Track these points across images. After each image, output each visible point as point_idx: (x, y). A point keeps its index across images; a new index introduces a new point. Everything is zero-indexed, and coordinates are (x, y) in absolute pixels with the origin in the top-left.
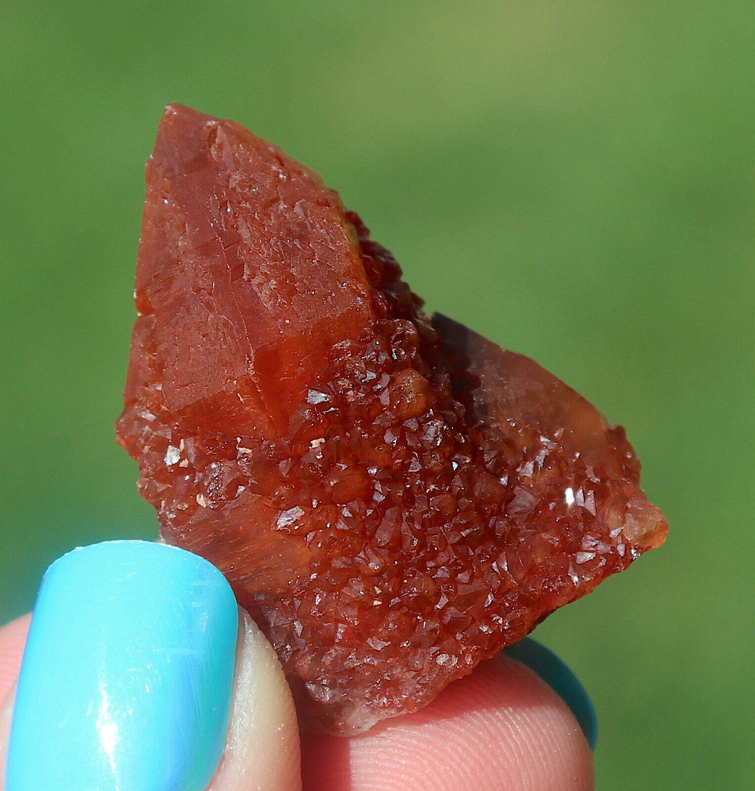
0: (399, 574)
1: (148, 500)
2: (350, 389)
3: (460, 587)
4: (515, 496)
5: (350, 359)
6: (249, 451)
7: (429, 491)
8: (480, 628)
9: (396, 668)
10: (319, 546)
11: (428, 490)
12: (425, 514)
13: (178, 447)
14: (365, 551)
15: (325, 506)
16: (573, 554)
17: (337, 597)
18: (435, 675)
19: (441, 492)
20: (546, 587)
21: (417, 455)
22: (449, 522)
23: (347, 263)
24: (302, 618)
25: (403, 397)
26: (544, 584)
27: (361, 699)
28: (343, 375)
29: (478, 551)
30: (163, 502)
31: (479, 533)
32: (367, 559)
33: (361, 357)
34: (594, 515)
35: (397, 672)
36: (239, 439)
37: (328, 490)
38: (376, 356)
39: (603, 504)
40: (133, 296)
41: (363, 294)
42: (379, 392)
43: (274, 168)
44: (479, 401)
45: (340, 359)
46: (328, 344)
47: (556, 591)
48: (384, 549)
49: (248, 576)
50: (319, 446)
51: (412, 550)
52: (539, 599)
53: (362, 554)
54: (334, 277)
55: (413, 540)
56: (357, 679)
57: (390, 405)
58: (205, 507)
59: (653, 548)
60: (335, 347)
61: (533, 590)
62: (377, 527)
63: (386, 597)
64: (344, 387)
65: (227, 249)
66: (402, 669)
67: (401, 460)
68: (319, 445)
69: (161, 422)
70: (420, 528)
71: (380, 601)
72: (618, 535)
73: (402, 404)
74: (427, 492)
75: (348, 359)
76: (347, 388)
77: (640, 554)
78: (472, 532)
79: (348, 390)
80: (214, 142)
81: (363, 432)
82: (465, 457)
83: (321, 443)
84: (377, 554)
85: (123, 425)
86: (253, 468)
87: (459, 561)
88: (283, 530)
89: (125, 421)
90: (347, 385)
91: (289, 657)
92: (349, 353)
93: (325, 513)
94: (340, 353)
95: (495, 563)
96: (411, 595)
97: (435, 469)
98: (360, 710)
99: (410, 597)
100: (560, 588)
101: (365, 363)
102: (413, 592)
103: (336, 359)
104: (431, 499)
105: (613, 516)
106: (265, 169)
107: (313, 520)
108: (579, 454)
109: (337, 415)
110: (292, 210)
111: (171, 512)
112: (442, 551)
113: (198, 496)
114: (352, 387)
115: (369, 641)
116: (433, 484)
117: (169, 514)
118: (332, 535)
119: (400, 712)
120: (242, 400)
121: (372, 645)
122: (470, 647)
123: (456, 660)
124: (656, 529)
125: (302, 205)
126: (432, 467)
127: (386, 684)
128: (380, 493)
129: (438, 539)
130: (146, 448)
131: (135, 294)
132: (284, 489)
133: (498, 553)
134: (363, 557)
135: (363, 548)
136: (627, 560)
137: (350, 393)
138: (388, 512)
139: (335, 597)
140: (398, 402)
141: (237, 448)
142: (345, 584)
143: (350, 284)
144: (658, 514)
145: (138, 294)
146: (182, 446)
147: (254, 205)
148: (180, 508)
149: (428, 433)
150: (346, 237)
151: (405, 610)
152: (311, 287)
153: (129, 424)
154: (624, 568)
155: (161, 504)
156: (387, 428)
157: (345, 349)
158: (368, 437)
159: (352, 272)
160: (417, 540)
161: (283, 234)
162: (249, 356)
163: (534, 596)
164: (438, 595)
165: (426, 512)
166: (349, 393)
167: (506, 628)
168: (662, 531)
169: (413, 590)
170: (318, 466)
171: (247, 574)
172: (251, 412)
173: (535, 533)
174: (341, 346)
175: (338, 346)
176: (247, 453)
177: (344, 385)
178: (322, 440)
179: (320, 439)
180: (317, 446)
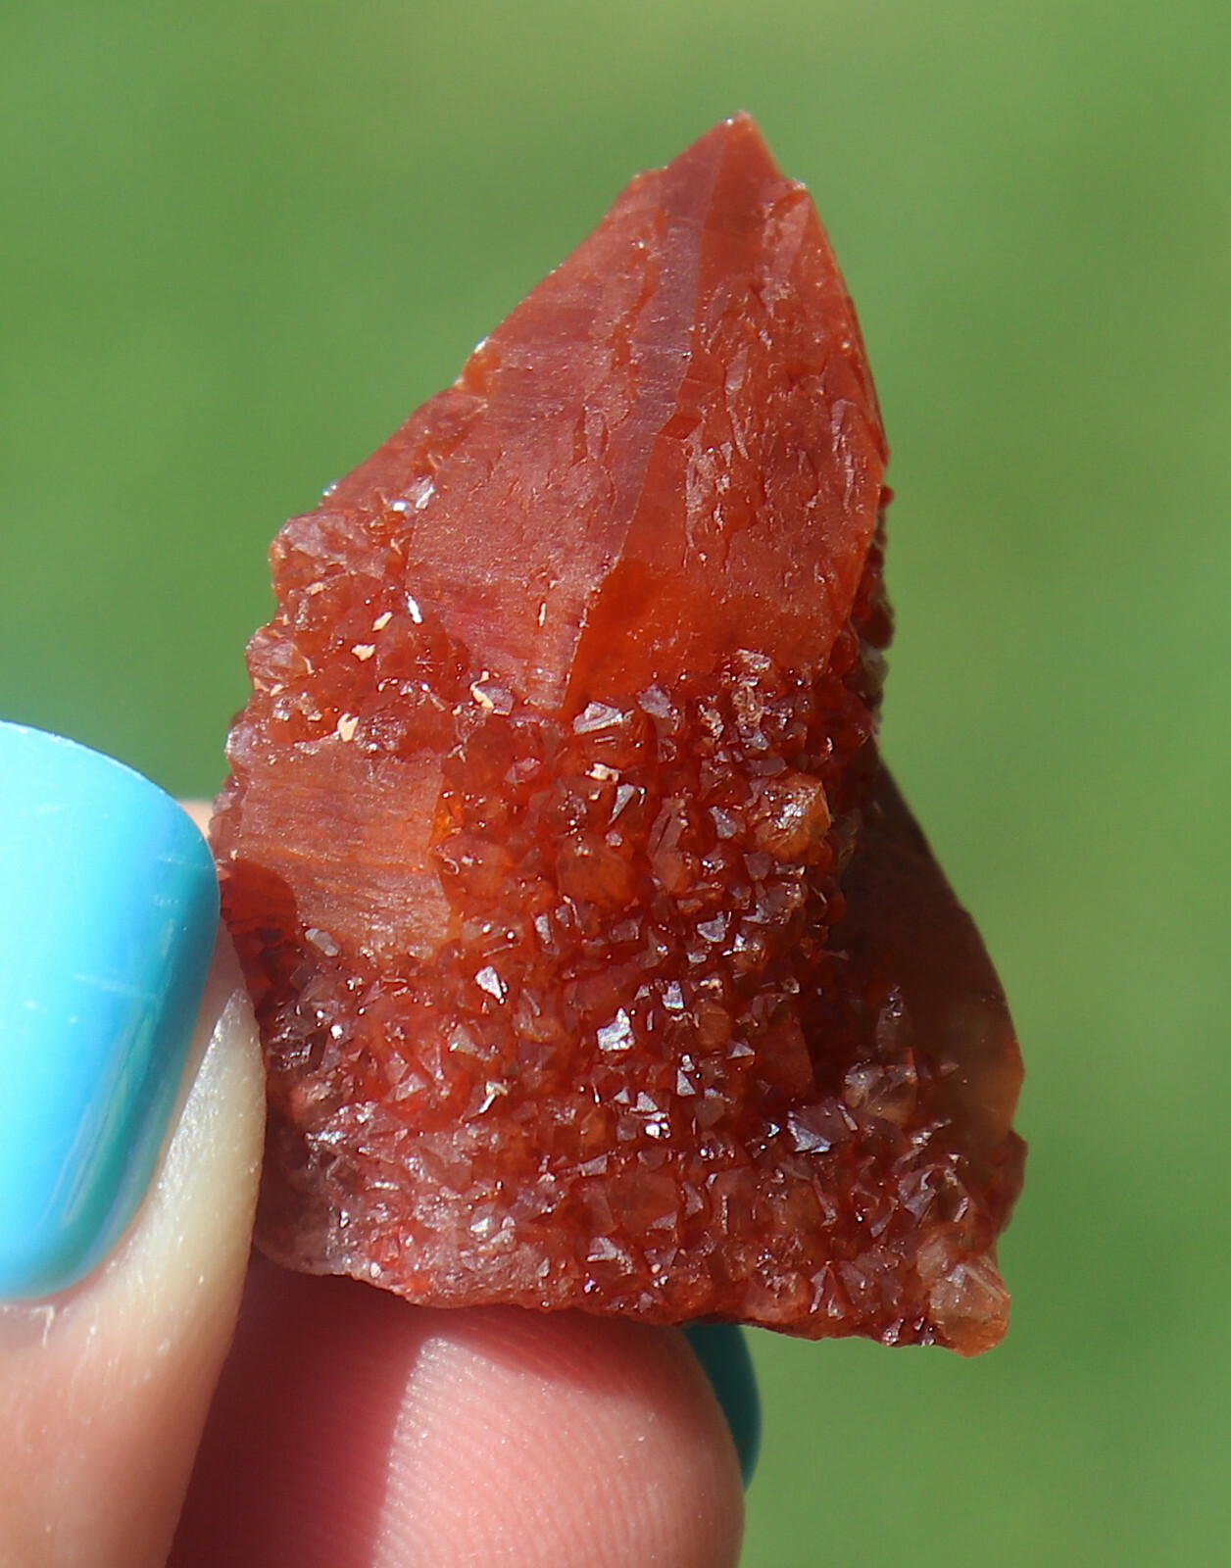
5: (749, 690)
6: (488, 704)
8: (619, 1252)
10: (484, 929)
11: (707, 982)
15: (539, 879)
20: (764, 1273)
21: (730, 916)
26: (765, 1265)
28: (720, 706)
29: (705, 1136)
31: (725, 1110)
34: (910, 1228)
36: (486, 676)
37: (565, 857)
38: (790, 718)
40: (475, 346)
42: (752, 777)
45: (733, 679)
46: (734, 641)
47: (774, 1290)
50: (602, 780)
52: (738, 1283)
54: (817, 549)
57: (751, 808)
58: (344, 741)
59: (957, 1352)
60: (741, 654)
61: (742, 1259)
63: (518, 1091)
64: (708, 725)
67: (703, 905)
68: (604, 778)
70: (650, 1029)
71: (504, 1086)
74: (703, 984)
75: (746, 689)
76: (710, 730)
77: (932, 1342)
78: (719, 1099)
79: (711, 735)
81: (683, 813)
82: (793, 981)
83: (609, 777)
86: (477, 735)
88: (446, 862)
90: (714, 724)
92: (754, 680)
94: (739, 669)
95: (715, 1176)
96: (558, 1117)
100: (784, 1290)
101: (764, 715)
102: (567, 1114)
103: (729, 674)
104: (699, 1001)
105: (936, 1252)
113: (346, 716)
114: (720, 734)
116: (719, 979)
118: (517, 928)
119: (393, 1284)
120: (542, 618)
123: (544, 1271)
124: (984, 1323)
125: (847, 410)
127: (408, 1224)
130: (319, 585)
131: (480, 347)
132: (496, 803)
140: (769, 814)
141: (473, 687)
145: (486, 350)
146: (382, 622)
148: (303, 712)
151: (530, 1130)
156: (720, 840)
157: (754, 669)
158: (683, 827)
161: (789, 427)
162: (609, 559)
163: (737, 1270)
164: (594, 1150)
165: (677, 1013)
167: (654, 1283)
168: (990, 1337)
169: (569, 1112)
170: (578, 808)
172: (540, 648)
174: (751, 660)
175: (746, 655)
176: (483, 705)
177: (709, 722)
178: (615, 775)
179: (613, 771)
180: (599, 778)
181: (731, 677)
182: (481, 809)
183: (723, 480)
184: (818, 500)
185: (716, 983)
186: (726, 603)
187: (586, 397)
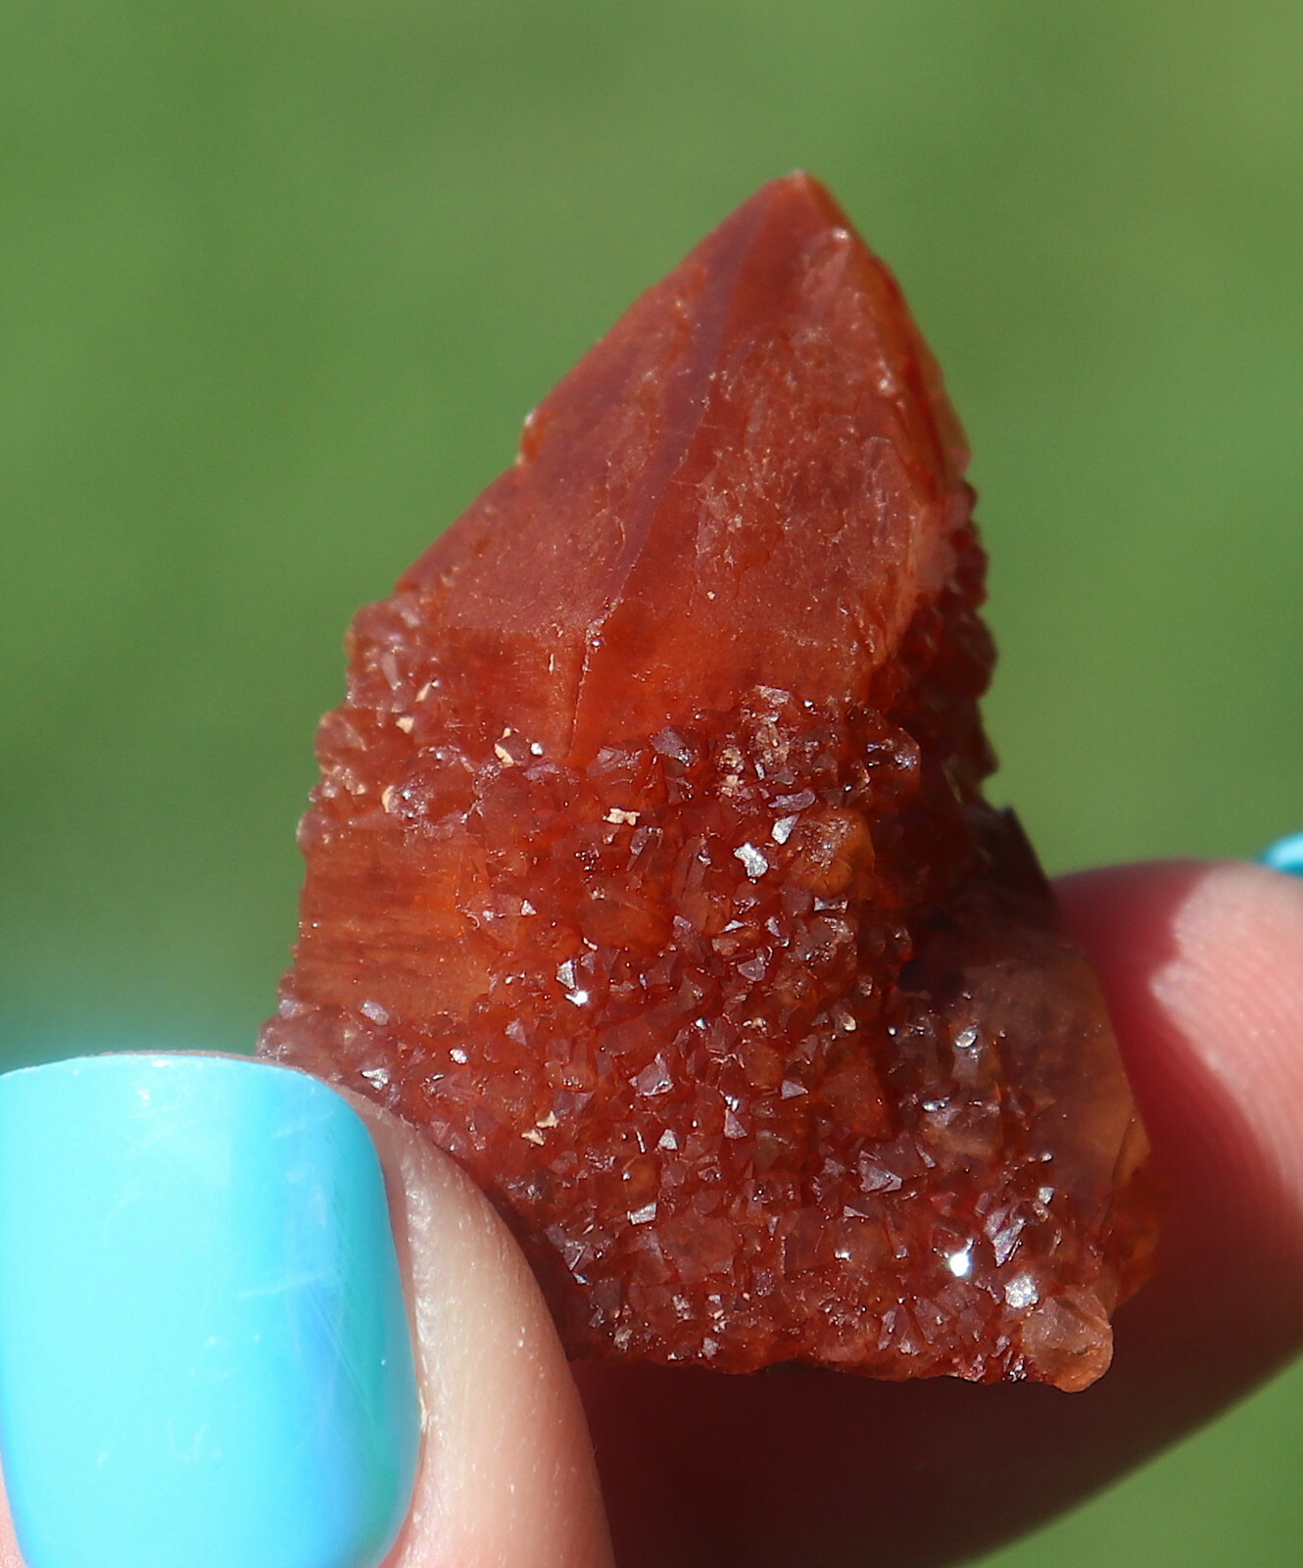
0: (606, 1121)
2: (736, 773)
3: (689, 1211)
5: (770, 725)
6: (507, 759)
7: (749, 1025)
8: (675, 1299)
11: (749, 1022)
12: (718, 1058)
13: (416, 692)
17: (480, 1085)
19: (768, 1041)
20: (827, 1310)
21: (771, 954)
25: (812, 845)
26: (827, 1303)
28: (740, 743)
29: (762, 1179)
31: (781, 1150)
36: (507, 732)
37: (582, 902)
39: (1024, 1258)
40: (524, 421)
42: (782, 812)
45: (754, 715)
46: (753, 678)
48: (609, 1062)
50: (617, 824)
53: (566, 1044)
54: (840, 583)
55: (666, 1081)
57: (783, 844)
58: (386, 812)
60: (759, 690)
61: (803, 1299)
63: (556, 1138)
64: (729, 762)
67: (738, 945)
68: (621, 822)
70: (691, 1071)
71: (544, 1139)
73: (803, 856)
74: (745, 1024)
75: (767, 724)
76: (732, 768)
77: (1024, 1374)
78: (773, 1140)
79: (731, 771)
81: (704, 852)
82: (849, 1018)
83: (625, 821)
86: (493, 789)
87: (716, 1169)
88: (470, 918)
90: (735, 762)
92: (774, 716)
93: (552, 936)
94: (762, 705)
95: (777, 1217)
96: (598, 1165)
97: (785, 998)
99: (595, 1167)
100: (849, 1328)
101: (790, 750)
102: (607, 1162)
103: (748, 711)
104: (743, 1041)
105: (1026, 1286)
106: (865, 357)
108: (1050, 1157)
109: (683, 796)
110: (858, 441)
111: (332, 786)
113: (390, 788)
114: (743, 772)
116: (763, 1018)
117: (328, 787)
120: (551, 668)
125: (879, 446)
126: (781, 992)
128: (667, 970)
129: (711, 1112)
131: (529, 418)
132: (516, 855)
137: (732, 779)
139: (477, 1083)
140: (799, 850)
141: (495, 745)
145: (533, 422)
146: (423, 694)
148: (348, 788)
149: (816, 934)
151: (574, 1182)
154: (981, 1378)
155: (332, 768)
156: (749, 877)
157: (772, 704)
158: (709, 866)
159: (877, 599)
160: (672, 1086)
162: (608, 603)
163: (800, 1312)
164: (644, 1199)
165: (721, 1055)
166: (729, 777)
167: (716, 1329)
169: (609, 1159)
170: (593, 851)
172: (551, 698)
174: (769, 695)
175: (764, 691)
176: (504, 760)
177: (730, 760)
178: (632, 818)
179: (628, 814)
180: (615, 822)
181: (751, 714)
182: (502, 862)
183: (736, 520)
184: (843, 535)
185: (759, 1022)
186: (737, 639)
187: (610, 453)
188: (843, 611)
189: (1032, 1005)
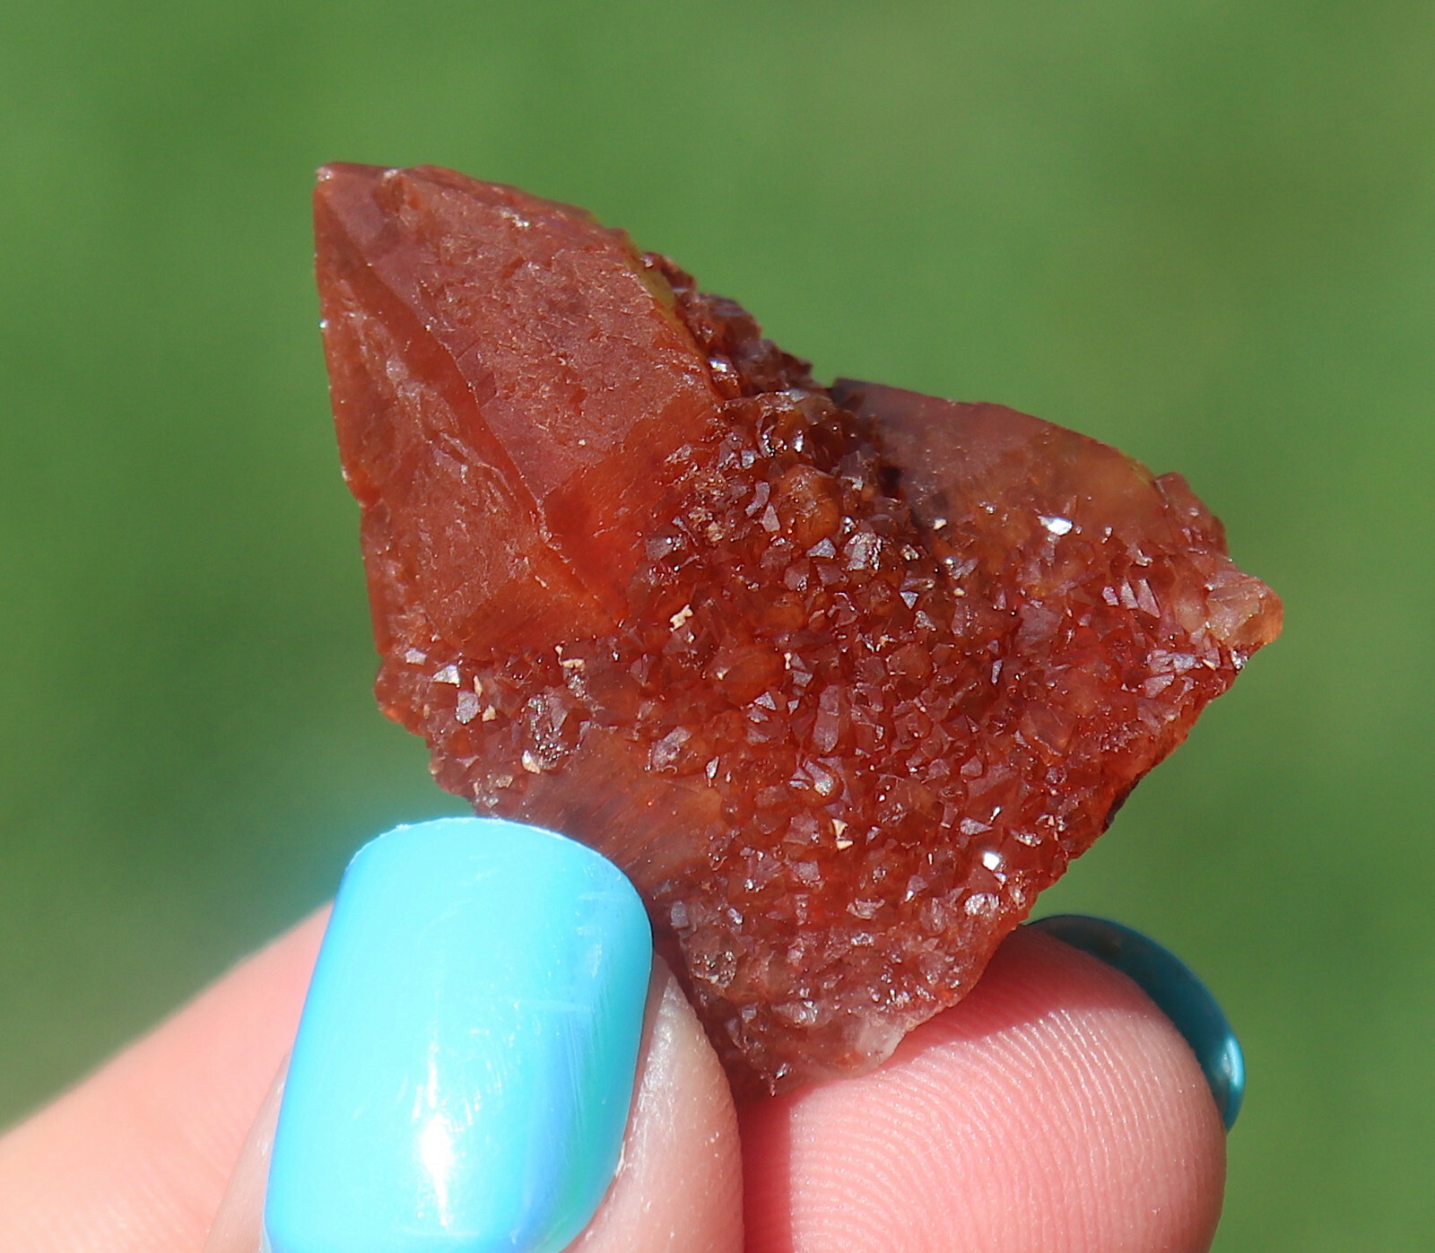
0: (869, 788)
1: (453, 790)
2: (711, 522)
3: (971, 785)
4: (1022, 620)
5: (698, 474)
6: (579, 663)
7: (881, 648)
8: (1021, 840)
9: (906, 940)
10: (728, 779)
11: (879, 646)
12: (885, 685)
13: (473, 690)
14: (803, 769)
15: (721, 715)
16: (1140, 686)
17: (780, 853)
18: (969, 935)
19: (901, 645)
20: (1108, 748)
21: (845, 596)
22: (926, 687)
23: (653, 328)
24: (736, 902)
25: (798, 510)
26: (1102, 744)
27: (866, 1006)
28: (693, 503)
29: (985, 722)
30: (476, 785)
31: (978, 693)
32: (808, 778)
33: (714, 467)
34: (1158, 616)
35: (908, 945)
36: (559, 649)
37: (717, 688)
38: (737, 458)
39: (1167, 596)
40: (343, 479)
41: (692, 369)
42: (759, 513)
43: (505, 214)
44: (929, 490)
45: (682, 479)
46: (657, 460)
47: (1125, 749)
48: (834, 757)
49: (635, 862)
50: (684, 624)
51: (878, 747)
52: (1102, 771)
53: (799, 774)
55: (875, 730)
56: (851, 976)
57: (781, 529)
58: (538, 772)
59: (1265, 643)
60: (669, 462)
61: (1088, 757)
62: (813, 723)
63: (855, 831)
64: (701, 520)
65: (460, 358)
66: (915, 938)
67: (823, 611)
68: (684, 621)
69: (436, 660)
70: (882, 709)
71: (849, 840)
72: (1203, 638)
73: (798, 522)
74: (878, 649)
75: (696, 476)
76: (706, 521)
77: (1246, 658)
78: (966, 693)
79: (709, 523)
80: (403, 202)
81: (748, 583)
82: (924, 580)
83: (686, 617)
84: (824, 767)
85: (385, 685)
86: (589, 688)
87: (959, 744)
88: (665, 771)
89: (385, 676)
90: (703, 516)
91: (734, 970)
92: (693, 466)
93: (722, 726)
94: (680, 469)
95: (1018, 733)
96: (895, 818)
97: (881, 611)
98: (871, 1024)
99: (895, 821)
100: (1130, 743)
101: (723, 475)
102: (897, 811)
103: (676, 481)
104: (887, 660)
105: (1187, 610)
106: (492, 221)
107: (707, 742)
108: (1110, 529)
109: (700, 567)
110: (548, 270)
111: (489, 796)
112: (928, 736)
113: (523, 757)
114: (713, 516)
115: (850, 907)
116: (883, 635)
117: (488, 799)
118: (743, 756)
119: (933, 1008)
120: (544, 585)
121: (856, 914)
122: (1013, 875)
123: (995, 902)
124: (1260, 611)
126: (874, 609)
127: (899, 970)
128: (803, 671)
129: (916, 718)
130: (426, 708)
131: (344, 474)
132: (648, 707)
133: (1018, 716)
134: (803, 778)
135: (798, 764)
136: (1230, 673)
137: (713, 527)
138: (823, 698)
139: (777, 854)
140: (793, 521)
141: (560, 663)
142: (785, 828)
143: (668, 358)
144: (1258, 587)
145: (349, 473)
146: (478, 688)
147: (487, 280)
148: (501, 786)
149: (853, 557)
150: (643, 289)
151: (893, 843)
152: (608, 379)
153: (392, 680)
154: (1227, 686)
155: (473, 789)
156: (787, 567)
157: (685, 461)
158: (759, 587)
159: (666, 339)
160: (882, 728)
161: (543, 311)
162: (535, 512)
163: (1093, 766)
164: (938, 807)
165: (885, 682)
166: (710, 528)
167: (1061, 829)
168: (1273, 613)
169: (897, 808)
170: (690, 653)
171: (634, 859)
172: (564, 601)
173: (1070, 668)
174: (677, 458)
175: (672, 458)
176: (577, 666)
177: (699, 518)
178: (687, 611)
179: (683, 611)
180: (681, 624)
181: (680, 480)
185: (884, 639)
187: (423, 437)
188: (659, 367)
189: (998, 461)
